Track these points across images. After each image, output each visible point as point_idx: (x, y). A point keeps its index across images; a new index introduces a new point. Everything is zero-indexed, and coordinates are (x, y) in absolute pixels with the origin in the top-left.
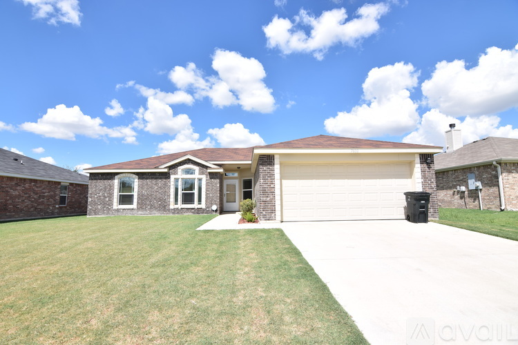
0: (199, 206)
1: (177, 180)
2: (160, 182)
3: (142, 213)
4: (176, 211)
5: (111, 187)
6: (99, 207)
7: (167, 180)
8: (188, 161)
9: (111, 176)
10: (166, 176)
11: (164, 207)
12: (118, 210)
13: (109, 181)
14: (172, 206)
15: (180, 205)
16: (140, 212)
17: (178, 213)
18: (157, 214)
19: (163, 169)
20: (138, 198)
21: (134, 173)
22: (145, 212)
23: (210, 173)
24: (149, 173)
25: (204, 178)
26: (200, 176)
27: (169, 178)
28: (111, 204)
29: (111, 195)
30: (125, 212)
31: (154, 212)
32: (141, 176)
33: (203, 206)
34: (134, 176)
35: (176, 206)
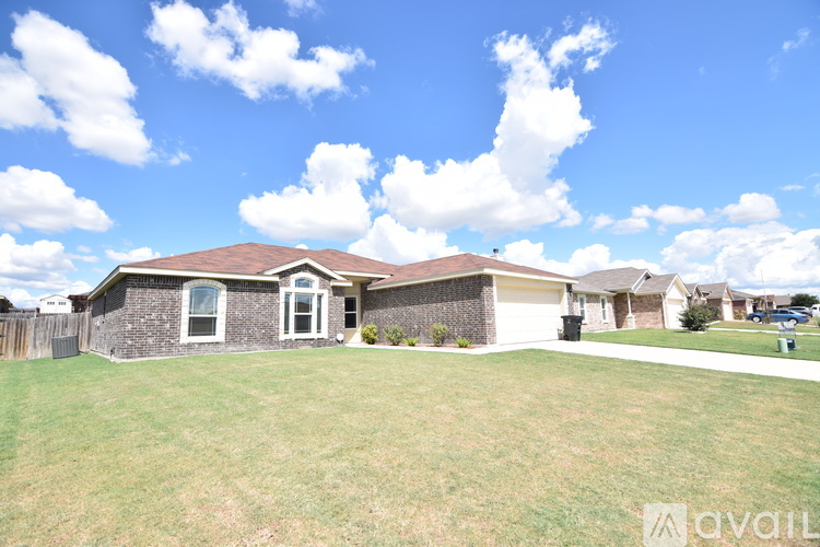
0: (320, 336)
1: (287, 295)
2: (264, 297)
3: (234, 349)
4: (289, 344)
5: (176, 304)
6: (150, 341)
7: (275, 295)
8: (306, 267)
9: (175, 282)
10: (272, 287)
11: (271, 338)
12: (189, 346)
13: (172, 292)
14: (282, 337)
15: (293, 335)
16: (230, 348)
17: (291, 347)
18: (258, 351)
19: (269, 276)
20: (228, 324)
21: (219, 280)
22: (239, 347)
23: (333, 287)
24: (245, 281)
25: (326, 294)
26: (321, 291)
27: (277, 291)
28: (175, 333)
29: (175, 319)
30: (203, 348)
31: (255, 346)
32: (232, 285)
33: (324, 334)
34: (220, 285)
35: (287, 337)
